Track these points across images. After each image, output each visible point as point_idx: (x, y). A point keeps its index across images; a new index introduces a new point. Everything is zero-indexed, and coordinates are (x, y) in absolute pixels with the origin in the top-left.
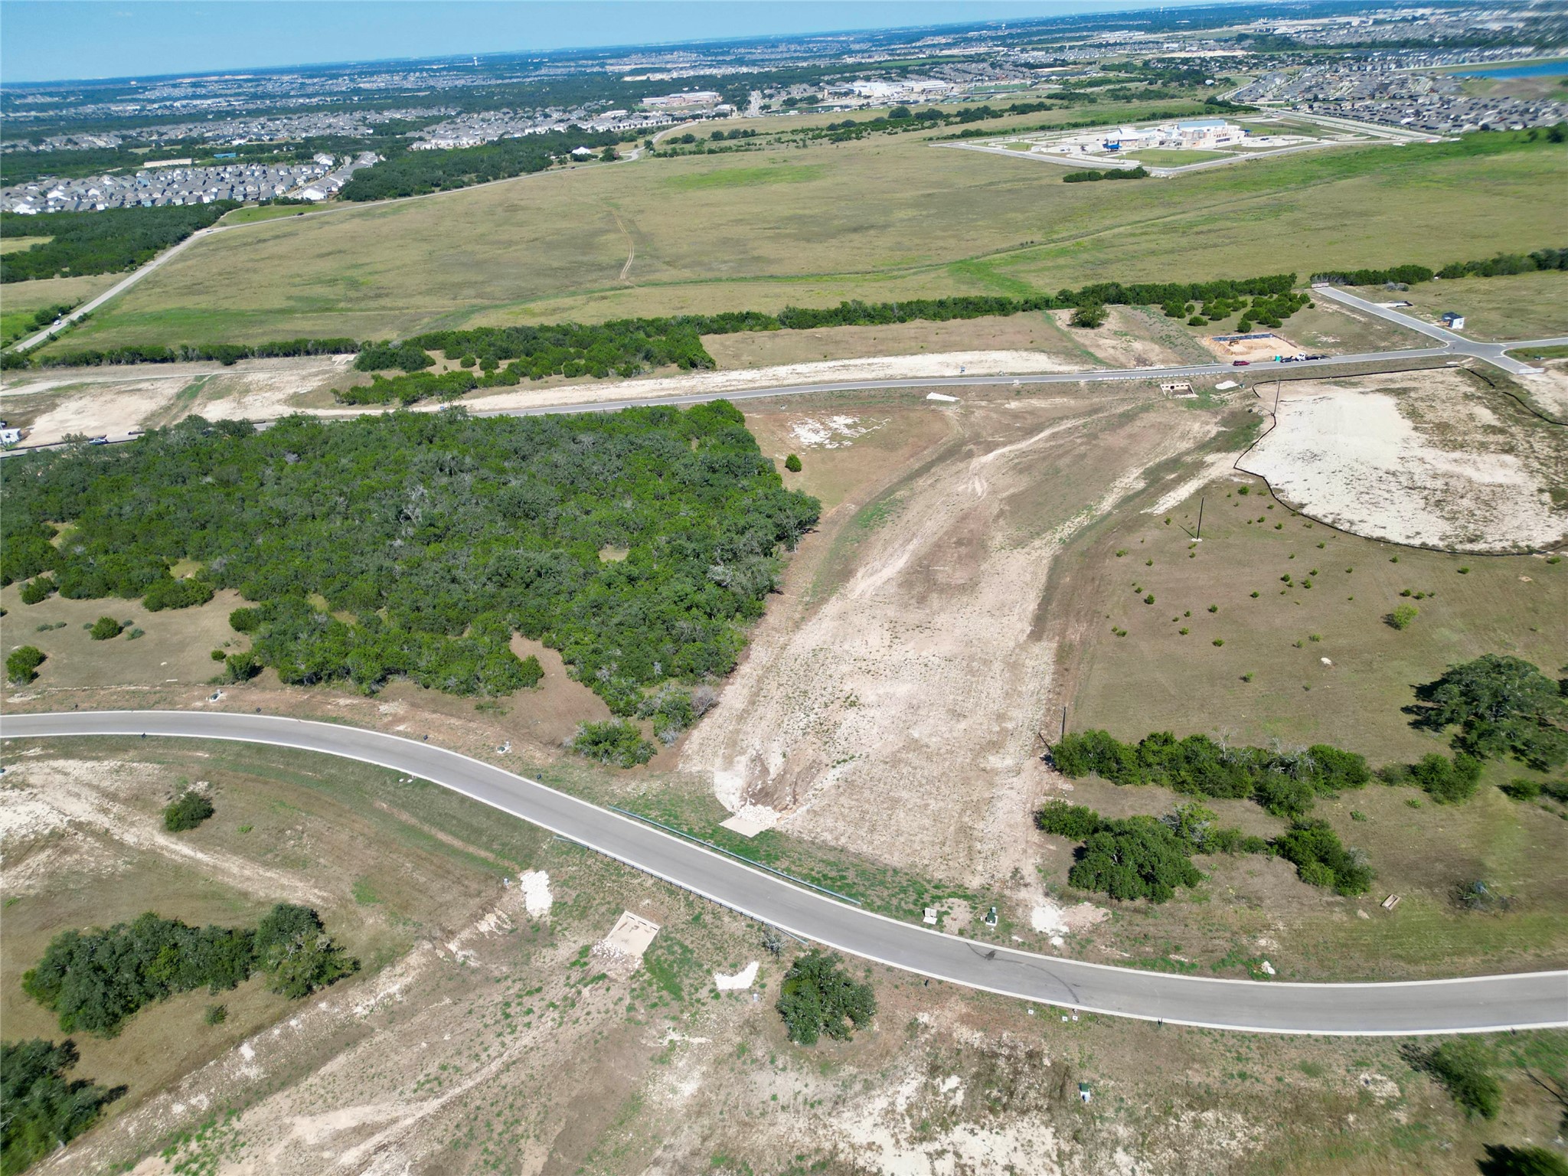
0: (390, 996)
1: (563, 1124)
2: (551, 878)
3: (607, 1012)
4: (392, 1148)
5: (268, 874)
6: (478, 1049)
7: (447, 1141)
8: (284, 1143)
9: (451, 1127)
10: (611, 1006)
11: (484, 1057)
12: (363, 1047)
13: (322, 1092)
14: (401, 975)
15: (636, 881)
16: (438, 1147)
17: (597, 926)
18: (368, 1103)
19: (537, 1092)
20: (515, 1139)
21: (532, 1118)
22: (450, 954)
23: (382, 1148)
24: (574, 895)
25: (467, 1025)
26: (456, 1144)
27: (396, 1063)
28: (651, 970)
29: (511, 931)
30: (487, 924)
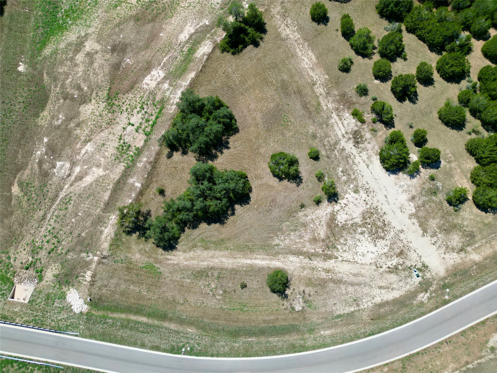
0: (106, 227)
1: (12, 205)
2: (71, 310)
3: (18, 253)
4: (65, 177)
5: (205, 263)
6: (58, 220)
7: (48, 186)
8: (102, 165)
9: (50, 190)
10: (17, 256)
11: (54, 218)
12: (102, 205)
13: (103, 185)
14: (106, 237)
15: (25, 319)
16: (50, 182)
17: (40, 292)
18: (84, 187)
19: (28, 213)
20: (26, 194)
21: (24, 203)
22: (95, 255)
23: (69, 175)
24: (56, 304)
25: (69, 227)
26: (45, 186)
27: (85, 204)
28: (8, 279)
29: (77, 277)
30: (88, 275)
